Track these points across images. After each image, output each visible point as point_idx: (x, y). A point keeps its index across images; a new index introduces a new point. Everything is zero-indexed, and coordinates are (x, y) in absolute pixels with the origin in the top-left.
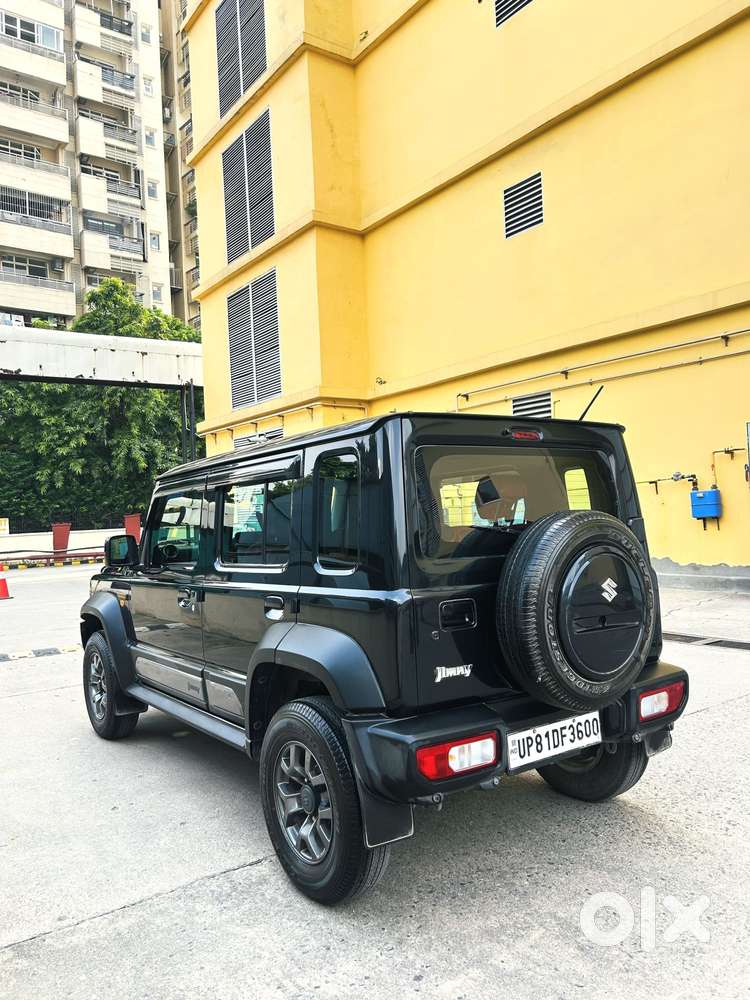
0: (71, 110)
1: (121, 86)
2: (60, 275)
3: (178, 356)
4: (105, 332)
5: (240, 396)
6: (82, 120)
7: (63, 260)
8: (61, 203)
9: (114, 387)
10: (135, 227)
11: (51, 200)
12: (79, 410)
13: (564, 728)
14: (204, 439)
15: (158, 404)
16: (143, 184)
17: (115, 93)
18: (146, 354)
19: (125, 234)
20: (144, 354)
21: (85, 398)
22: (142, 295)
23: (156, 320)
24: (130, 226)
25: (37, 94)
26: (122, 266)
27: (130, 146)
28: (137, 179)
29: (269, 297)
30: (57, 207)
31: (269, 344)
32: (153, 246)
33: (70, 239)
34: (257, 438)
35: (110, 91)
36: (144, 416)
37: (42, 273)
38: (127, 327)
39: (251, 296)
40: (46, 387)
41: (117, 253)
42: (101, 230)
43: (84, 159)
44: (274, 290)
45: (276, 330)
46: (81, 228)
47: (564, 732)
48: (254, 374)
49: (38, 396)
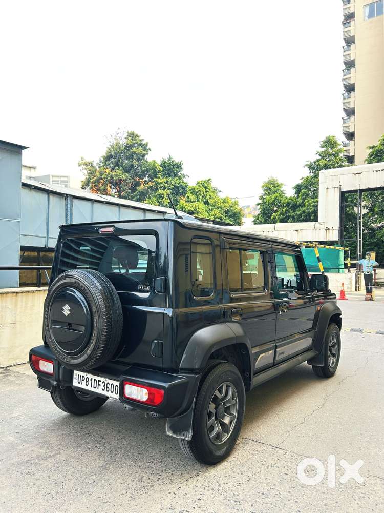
13: (101, 381)
47: (100, 383)
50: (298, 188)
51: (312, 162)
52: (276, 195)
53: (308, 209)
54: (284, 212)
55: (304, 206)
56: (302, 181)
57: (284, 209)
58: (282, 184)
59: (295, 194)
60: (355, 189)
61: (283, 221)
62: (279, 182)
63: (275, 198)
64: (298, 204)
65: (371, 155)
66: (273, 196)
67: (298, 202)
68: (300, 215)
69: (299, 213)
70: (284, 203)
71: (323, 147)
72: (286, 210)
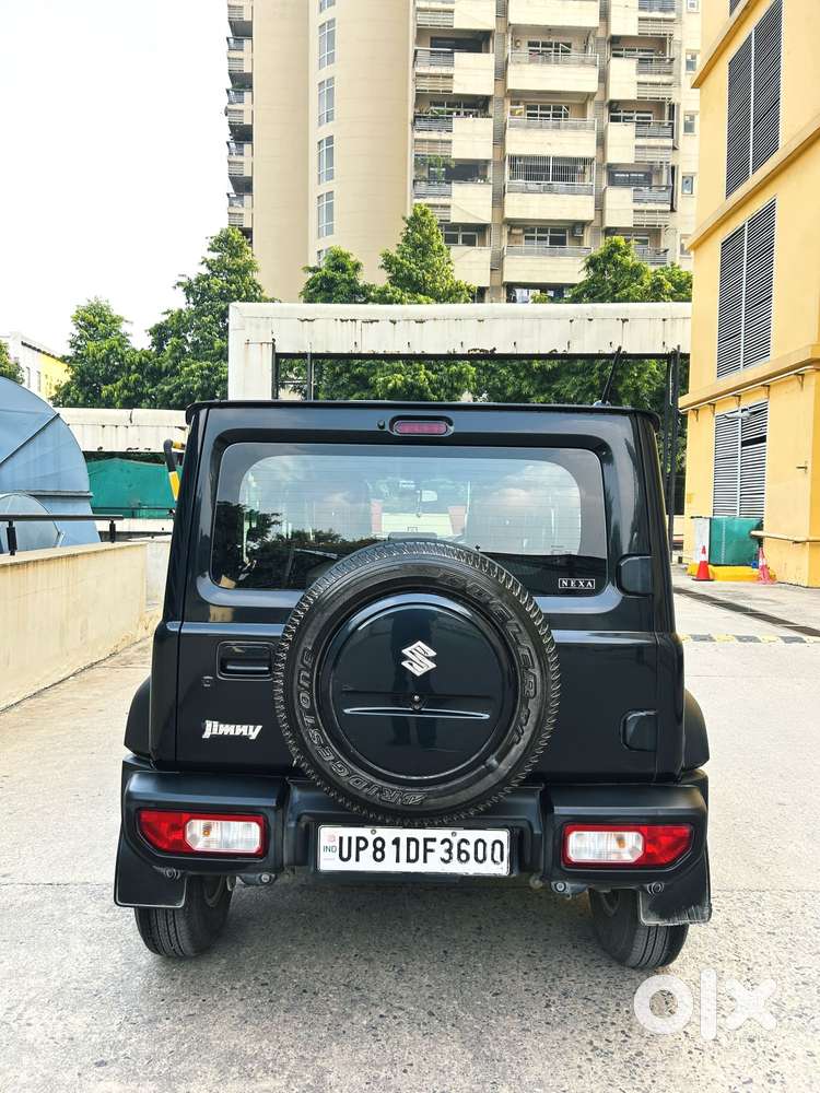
0: (602, 54)
1: (662, 10)
2: (580, 240)
3: (664, 320)
4: (602, 300)
5: (726, 363)
6: (615, 62)
7: (583, 224)
8: (586, 161)
9: (604, 361)
10: (665, 172)
11: (576, 160)
12: (568, 387)
13: (434, 840)
14: (686, 416)
15: (653, 376)
16: (678, 119)
17: (653, 20)
18: (627, 320)
19: (654, 183)
20: (624, 321)
21: (576, 374)
22: (666, 251)
23: (658, 280)
24: (659, 172)
25: (569, 45)
26: (646, 220)
27: (665, 79)
28: (671, 116)
29: (764, 237)
30: (581, 167)
31: (762, 296)
32: (686, 191)
33: (591, 200)
34: (739, 414)
35: (646, 19)
36: (637, 390)
37: (561, 242)
38: (625, 292)
39: (746, 238)
40: (536, 364)
41: (641, 206)
42: (627, 183)
43: (614, 106)
44: (771, 226)
45: (770, 275)
46: (605, 184)
47: (430, 845)
48: (742, 335)
49: (531, 374)
50: (159, 333)
51: (193, 278)
52: (113, 341)
53: (188, 382)
54: (131, 384)
55: (178, 373)
56: (167, 317)
57: (133, 377)
58: (121, 319)
59: (153, 344)
60: (303, 351)
61: (130, 403)
62: (116, 312)
63: (111, 349)
64: (163, 369)
65: (311, 285)
66: (106, 344)
67: (164, 365)
68: (170, 394)
69: (166, 388)
70: (132, 363)
71: (213, 249)
72: (136, 380)
